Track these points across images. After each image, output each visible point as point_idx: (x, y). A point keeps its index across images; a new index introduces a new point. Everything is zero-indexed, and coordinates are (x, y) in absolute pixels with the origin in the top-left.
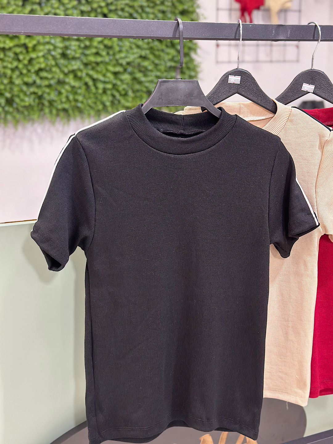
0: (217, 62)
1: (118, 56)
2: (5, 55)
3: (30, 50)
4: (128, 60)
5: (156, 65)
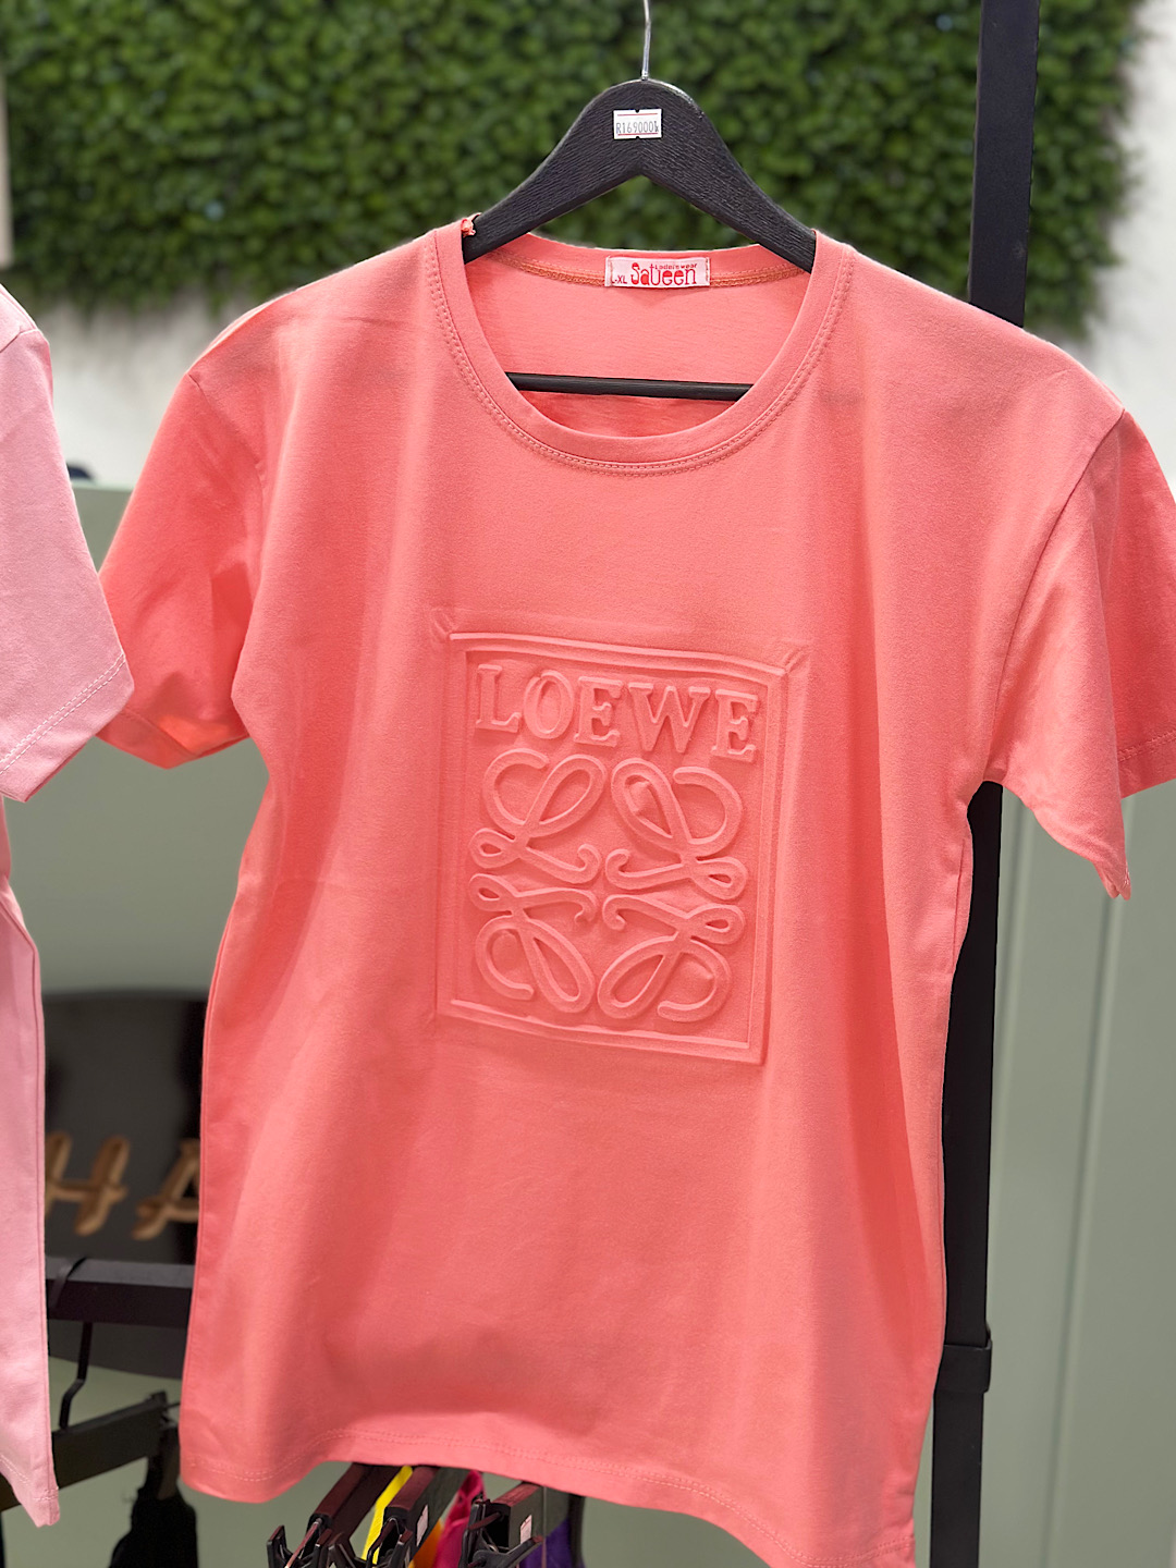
1: (806, 125)
2: (448, 115)
4: (838, 137)
5: (944, 156)
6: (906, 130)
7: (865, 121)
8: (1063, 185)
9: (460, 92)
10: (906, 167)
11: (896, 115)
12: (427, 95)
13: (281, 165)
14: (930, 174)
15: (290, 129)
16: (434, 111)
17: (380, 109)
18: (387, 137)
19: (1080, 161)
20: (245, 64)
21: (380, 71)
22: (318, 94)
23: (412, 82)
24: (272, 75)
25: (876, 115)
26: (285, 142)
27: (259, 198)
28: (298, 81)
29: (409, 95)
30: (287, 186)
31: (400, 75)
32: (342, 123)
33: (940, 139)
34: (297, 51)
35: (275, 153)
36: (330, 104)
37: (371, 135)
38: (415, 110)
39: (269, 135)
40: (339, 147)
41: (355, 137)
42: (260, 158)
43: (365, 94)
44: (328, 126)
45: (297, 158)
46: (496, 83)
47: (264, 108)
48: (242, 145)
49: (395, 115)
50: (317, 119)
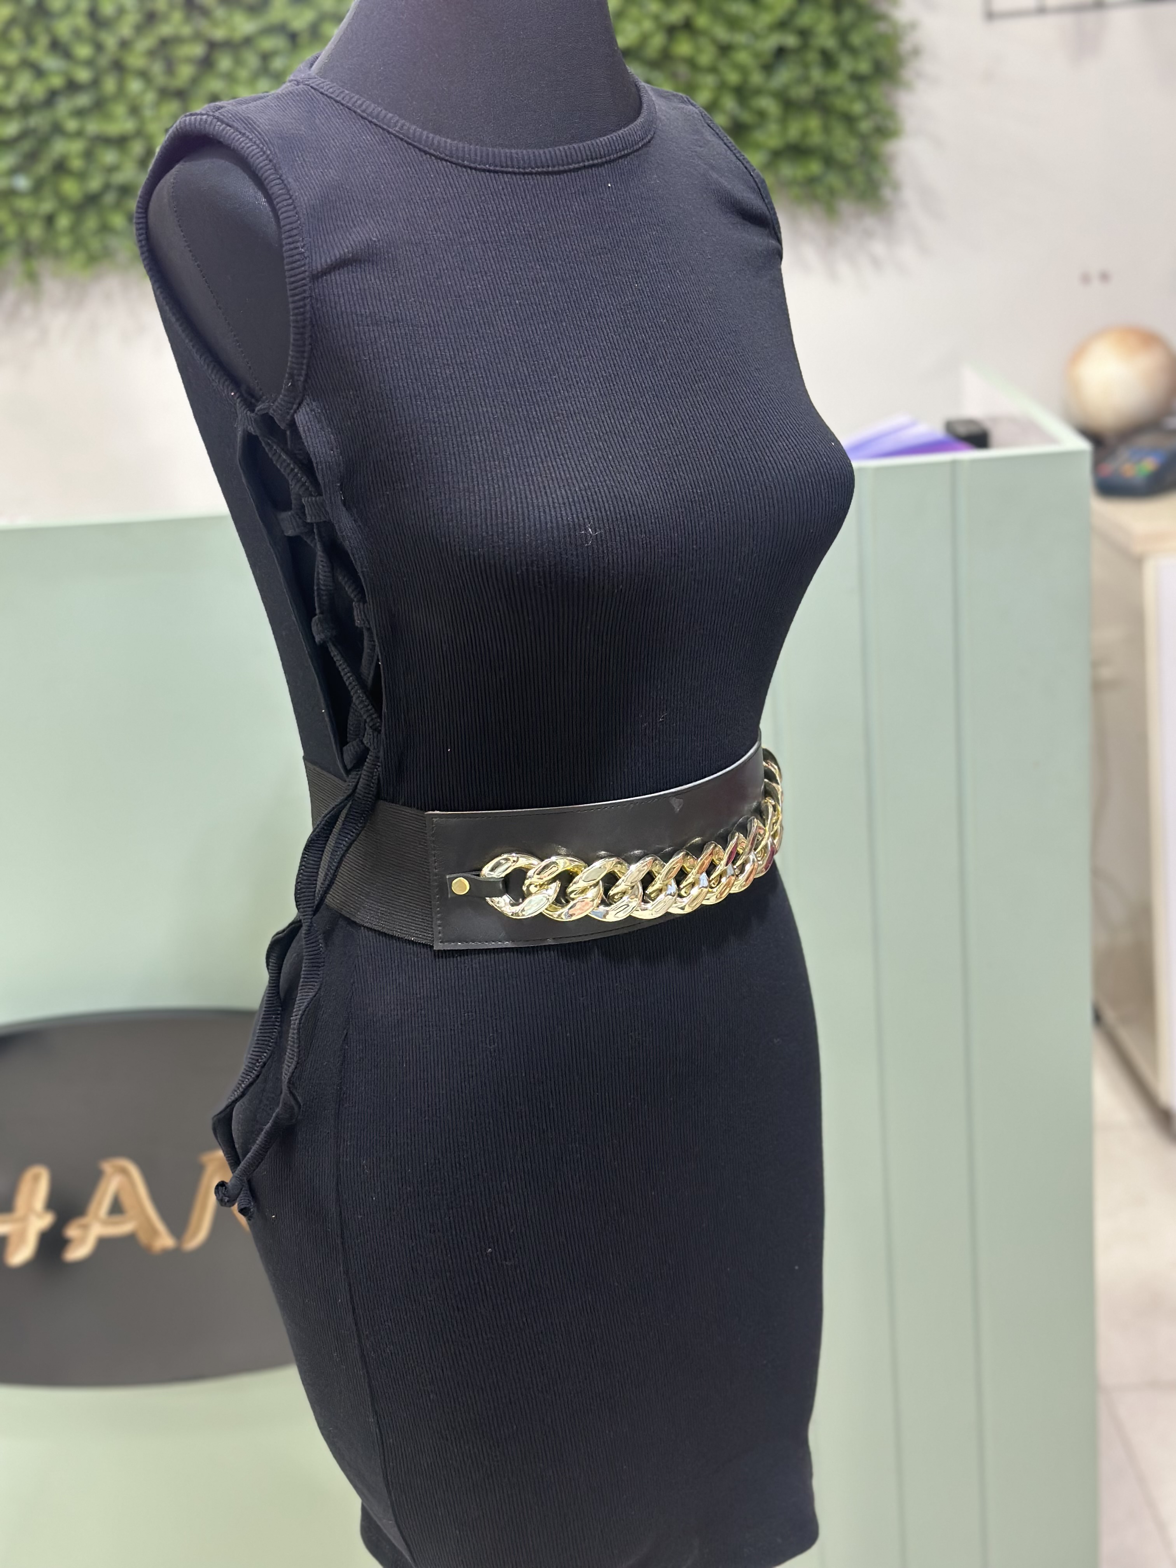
0: (990, 15)
2: (238, 62)
3: (304, 39)
5: (725, 50)
6: (688, 26)
7: (648, 25)
8: (847, 64)
9: (248, 41)
10: (692, 63)
11: (675, 15)
12: (213, 46)
13: (79, 134)
14: (713, 70)
15: (83, 100)
16: (225, 63)
17: (170, 68)
18: (182, 95)
19: (856, 39)
20: (31, 40)
21: (166, 30)
22: (104, 61)
23: (198, 36)
24: (57, 47)
25: (656, 18)
26: (80, 113)
27: (60, 167)
28: (83, 51)
29: (197, 50)
30: (88, 155)
31: (186, 31)
32: (135, 86)
33: (722, 33)
34: (81, 21)
35: (72, 125)
36: (118, 67)
37: (165, 94)
38: (206, 64)
39: (64, 107)
40: (135, 110)
41: (150, 97)
42: (57, 129)
43: (152, 54)
44: (121, 90)
45: (93, 127)
46: (281, 29)
47: (57, 82)
48: (37, 121)
49: (185, 72)
50: (110, 85)
